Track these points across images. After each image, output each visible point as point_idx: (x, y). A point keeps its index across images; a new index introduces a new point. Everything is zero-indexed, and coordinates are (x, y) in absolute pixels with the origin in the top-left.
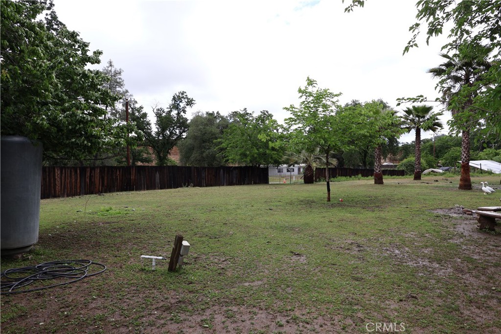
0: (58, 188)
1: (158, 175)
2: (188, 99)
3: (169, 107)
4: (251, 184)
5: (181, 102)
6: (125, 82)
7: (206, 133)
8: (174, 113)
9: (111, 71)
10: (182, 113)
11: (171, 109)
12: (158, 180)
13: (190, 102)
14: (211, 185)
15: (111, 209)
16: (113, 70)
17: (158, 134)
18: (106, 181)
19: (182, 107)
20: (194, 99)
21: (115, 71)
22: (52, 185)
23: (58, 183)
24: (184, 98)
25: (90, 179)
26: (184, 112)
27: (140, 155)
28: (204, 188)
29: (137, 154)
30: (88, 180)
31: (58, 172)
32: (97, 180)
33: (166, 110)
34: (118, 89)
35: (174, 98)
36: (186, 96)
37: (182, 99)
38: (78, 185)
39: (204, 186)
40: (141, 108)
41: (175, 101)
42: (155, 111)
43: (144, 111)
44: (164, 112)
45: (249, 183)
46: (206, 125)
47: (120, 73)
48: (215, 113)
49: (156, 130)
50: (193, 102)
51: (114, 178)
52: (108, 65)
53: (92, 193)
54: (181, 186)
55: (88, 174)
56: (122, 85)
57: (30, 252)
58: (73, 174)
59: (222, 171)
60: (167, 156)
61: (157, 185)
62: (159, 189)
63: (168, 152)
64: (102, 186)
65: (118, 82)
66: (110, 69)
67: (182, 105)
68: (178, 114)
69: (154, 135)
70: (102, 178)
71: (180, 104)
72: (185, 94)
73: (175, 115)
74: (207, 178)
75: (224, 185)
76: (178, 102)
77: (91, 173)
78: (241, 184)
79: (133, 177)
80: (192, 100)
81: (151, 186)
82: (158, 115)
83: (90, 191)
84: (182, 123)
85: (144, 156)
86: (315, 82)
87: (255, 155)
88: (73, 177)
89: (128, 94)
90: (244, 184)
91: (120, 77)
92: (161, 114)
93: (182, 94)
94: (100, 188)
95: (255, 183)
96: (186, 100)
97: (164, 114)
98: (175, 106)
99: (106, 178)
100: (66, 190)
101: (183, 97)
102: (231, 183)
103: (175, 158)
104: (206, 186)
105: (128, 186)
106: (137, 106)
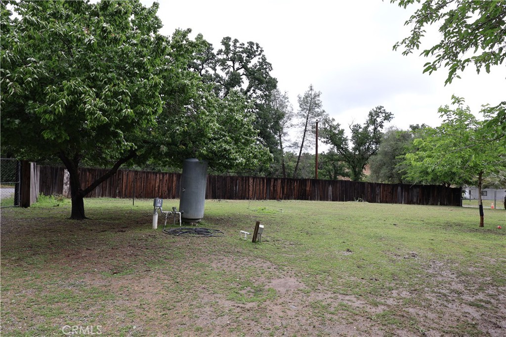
0: (251, 193)
1: (330, 188)
2: (386, 113)
3: (366, 122)
4: (437, 205)
5: (378, 117)
6: (322, 104)
7: (397, 149)
8: (371, 128)
9: (311, 94)
10: (379, 128)
11: (368, 124)
12: (330, 193)
13: (388, 117)
14: (386, 202)
15: (265, 208)
16: (313, 93)
17: (355, 149)
18: (285, 190)
19: (379, 122)
20: (392, 113)
21: (315, 94)
22: (247, 190)
23: (251, 189)
24: (382, 113)
25: (274, 188)
26: (381, 126)
27: (341, 169)
28: (377, 204)
29: (338, 169)
30: (272, 188)
31: (251, 181)
32: (279, 189)
33: (363, 126)
34: (317, 110)
35: (371, 114)
36: (384, 110)
37: (380, 114)
38: (265, 192)
39: (378, 202)
40: (338, 125)
41: (372, 116)
42: (352, 127)
43: (341, 128)
44: (360, 128)
45: (434, 203)
46: (399, 140)
47: (319, 95)
48: (420, 126)
49: (354, 146)
50: (391, 116)
51: (292, 188)
52: (309, 89)
53: (274, 199)
54: (353, 200)
55: (272, 184)
56: (320, 106)
57: (198, 222)
58: (262, 183)
59: (399, 188)
60: (362, 171)
61: (329, 197)
62: (331, 201)
63: (363, 168)
64: (282, 194)
65: (316, 104)
66: (310, 92)
67: (379, 120)
68: (375, 129)
69: (351, 151)
70: (283, 188)
71: (378, 119)
72: (383, 109)
73: (372, 131)
74: (381, 194)
75: (401, 203)
76: (375, 117)
77: (274, 183)
78: (423, 204)
79: (308, 189)
80: (391, 114)
81: (324, 198)
82: (355, 131)
83: (273, 197)
84: (378, 139)
85: (345, 171)
86: (462, 99)
87: (438, 174)
88: (262, 185)
89: (324, 113)
90: (427, 204)
91: (318, 99)
92: (358, 130)
93: (380, 109)
94: (281, 195)
95: (442, 204)
96: (384, 115)
97: (361, 130)
98: (372, 121)
99: (285, 188)
100: (256, 195)
101: (380, 112)
102: (410, 202)
103: (367, 173)
104: (381, 202)
105: (303, 196)
106: (335, 123)
